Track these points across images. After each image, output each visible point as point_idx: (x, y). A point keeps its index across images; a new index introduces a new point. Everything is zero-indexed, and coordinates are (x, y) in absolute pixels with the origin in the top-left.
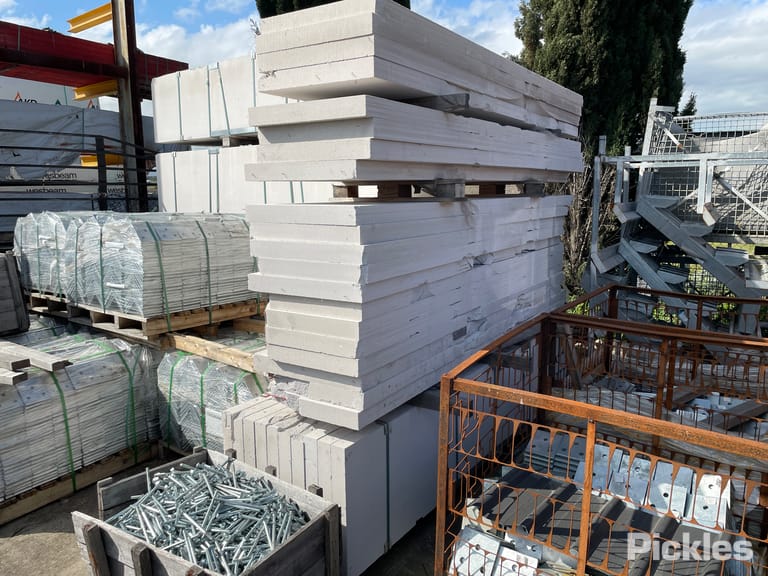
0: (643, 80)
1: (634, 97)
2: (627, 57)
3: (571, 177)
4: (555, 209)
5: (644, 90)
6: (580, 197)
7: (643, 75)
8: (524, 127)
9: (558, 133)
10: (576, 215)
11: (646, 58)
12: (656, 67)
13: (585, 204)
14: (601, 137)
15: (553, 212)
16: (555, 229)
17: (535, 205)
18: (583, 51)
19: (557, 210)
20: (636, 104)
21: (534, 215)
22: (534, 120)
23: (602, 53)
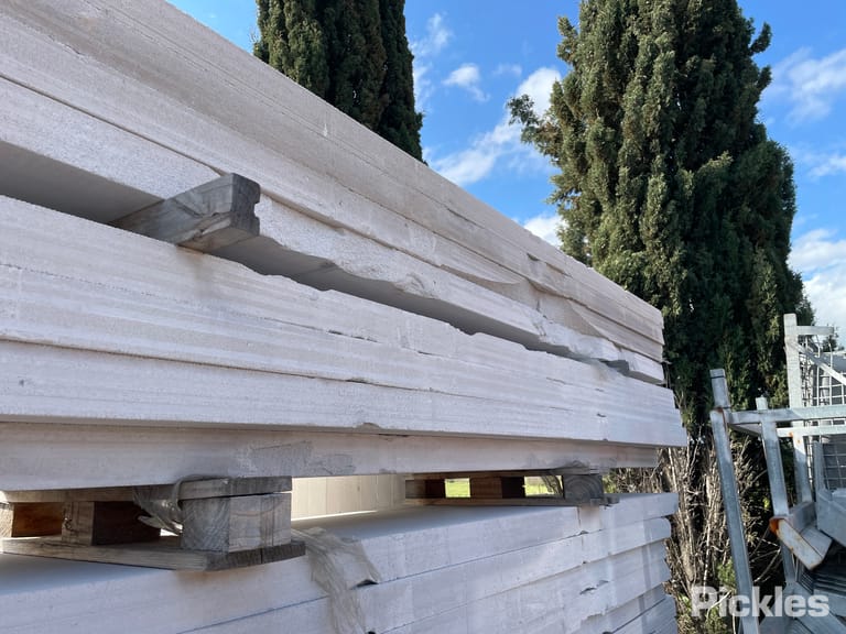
0: (750, 307)
1: (741, 333)
2: (719, 278)
3: (665, 454)
4: (642, 527)
5: (755, 321)
6: (685, 487)
7: (748, 301)
8: (532, 343)
9: (622, 367)
10: (685, 519)
11: (747, 279)
12: (765, 286)
13: (698, 499)
14: (715, 372)
15: (638, 536)
16: (648, 573)
17: (593, 525)
18: (650, 271)
19: (646, 531)
20: (747, 342)
21: (594, 549)
22: (563, 336)
23: (680, 272)
